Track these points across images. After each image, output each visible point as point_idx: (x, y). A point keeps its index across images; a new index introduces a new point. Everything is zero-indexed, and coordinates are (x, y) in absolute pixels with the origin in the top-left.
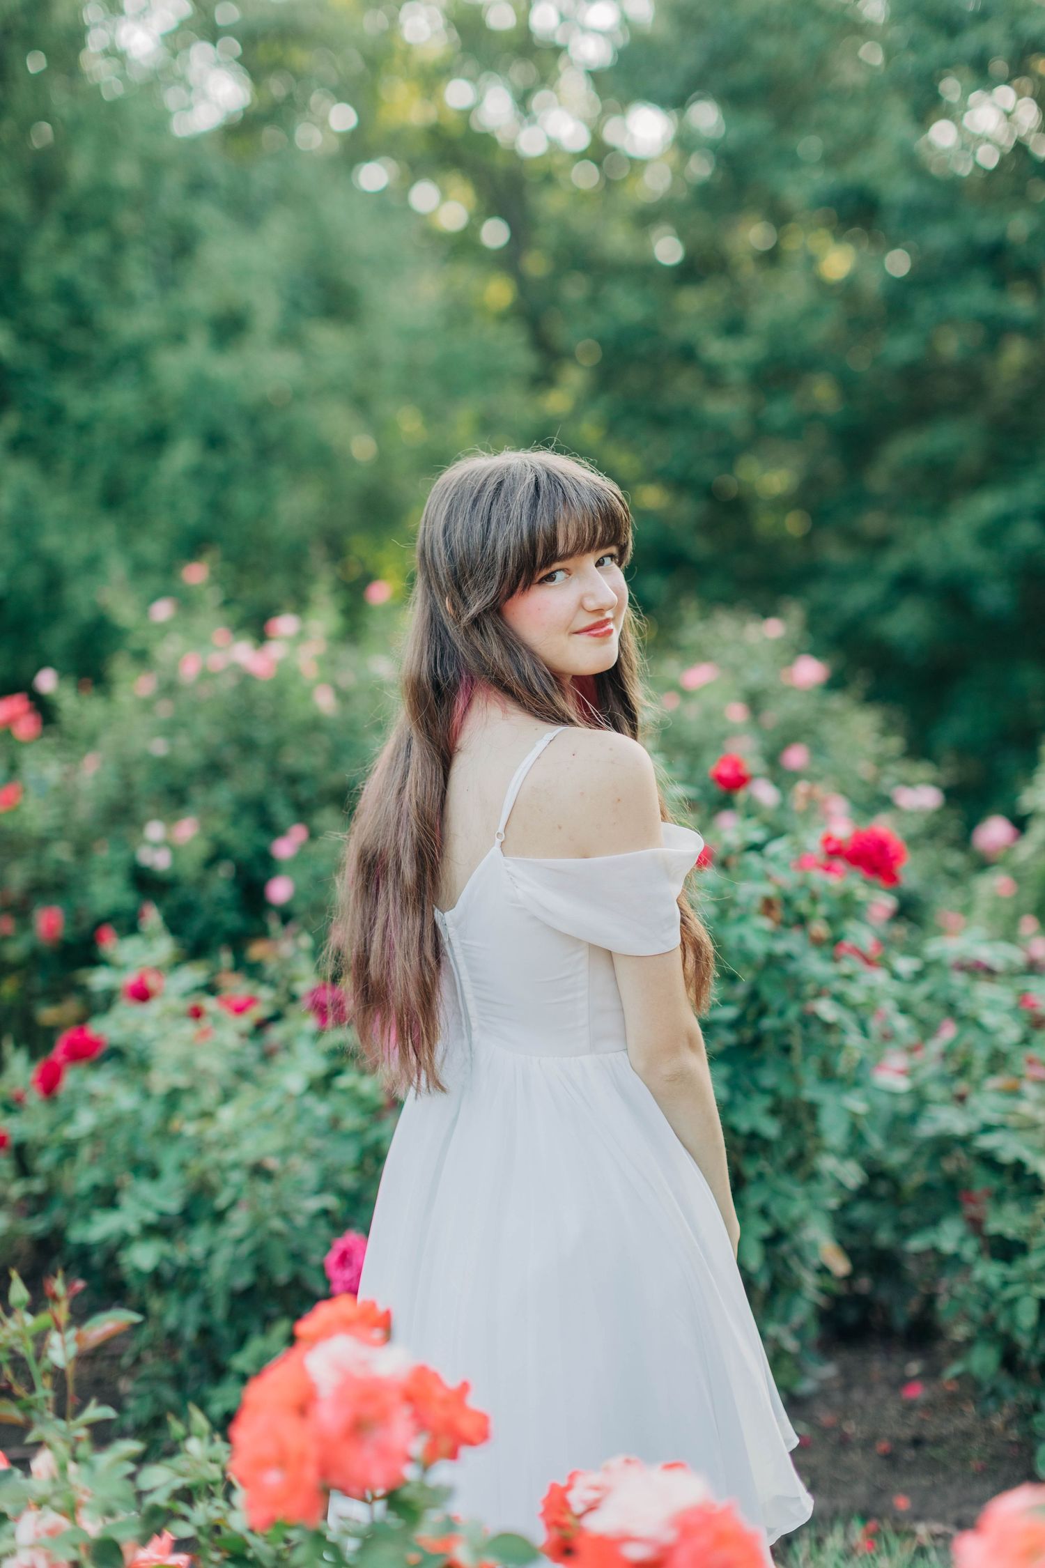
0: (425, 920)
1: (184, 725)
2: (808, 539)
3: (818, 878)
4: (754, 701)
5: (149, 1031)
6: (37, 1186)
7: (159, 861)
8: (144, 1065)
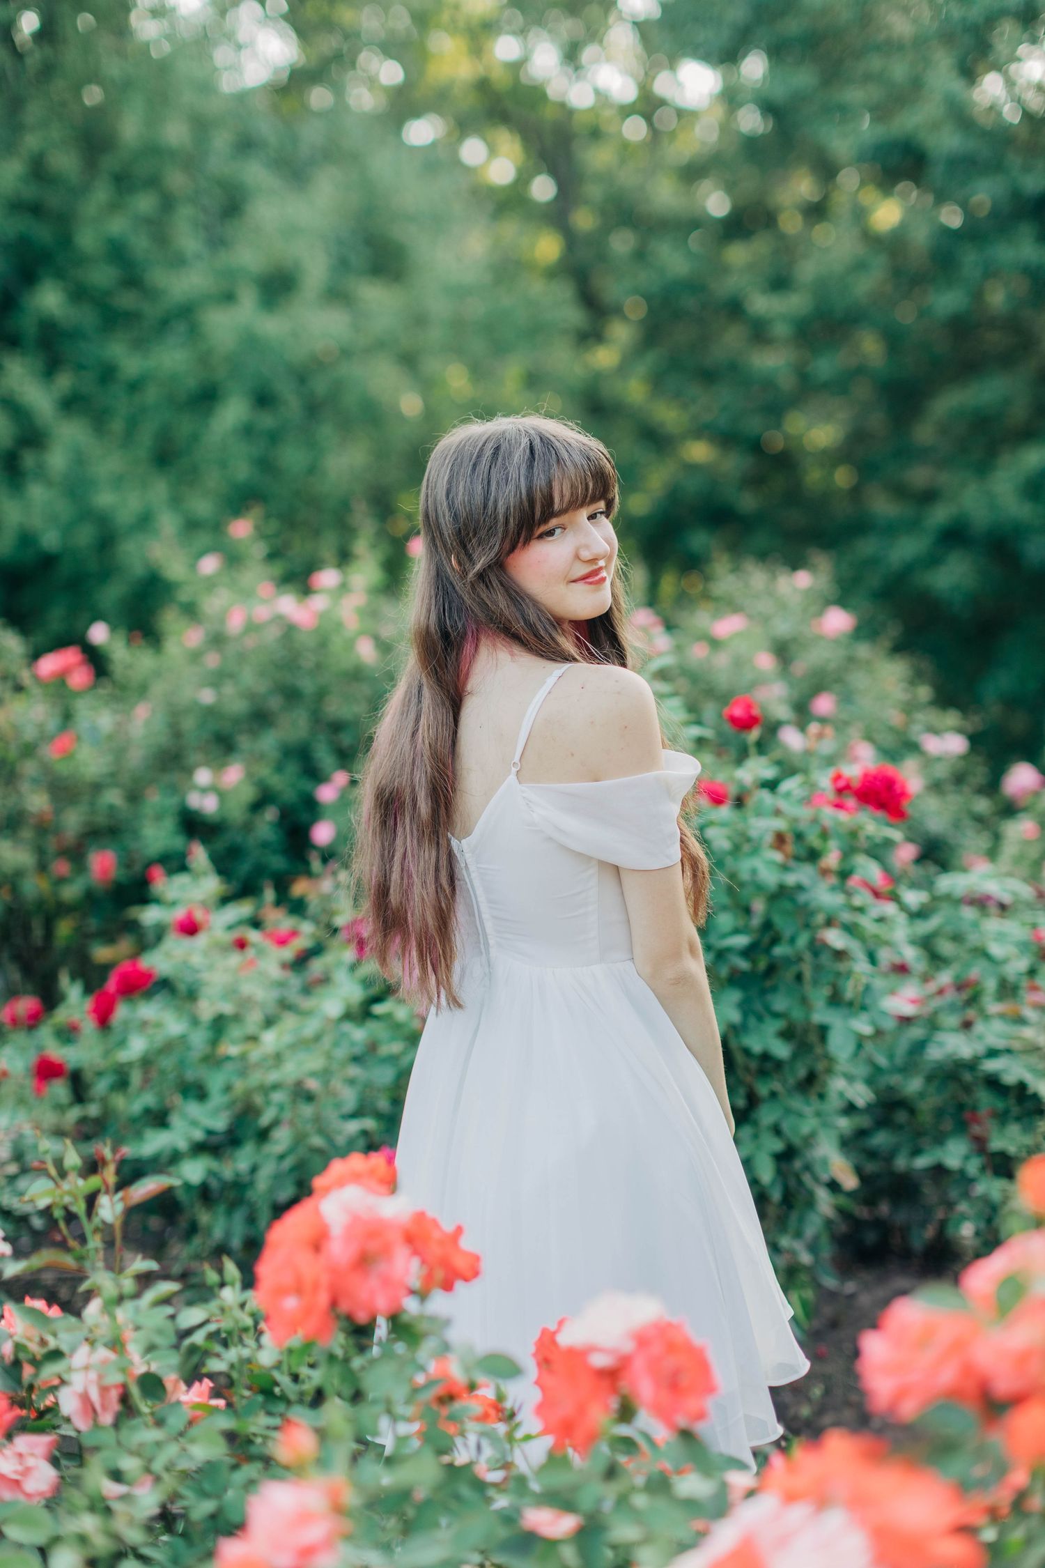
0: (440, 852)
1: (231, 676)
2: (855, 493)
3: (829, 815)
4: (783, 651)
5: (197, 960)
6: (93, 1110)
7: (208, 805)
8: (192, 995)
